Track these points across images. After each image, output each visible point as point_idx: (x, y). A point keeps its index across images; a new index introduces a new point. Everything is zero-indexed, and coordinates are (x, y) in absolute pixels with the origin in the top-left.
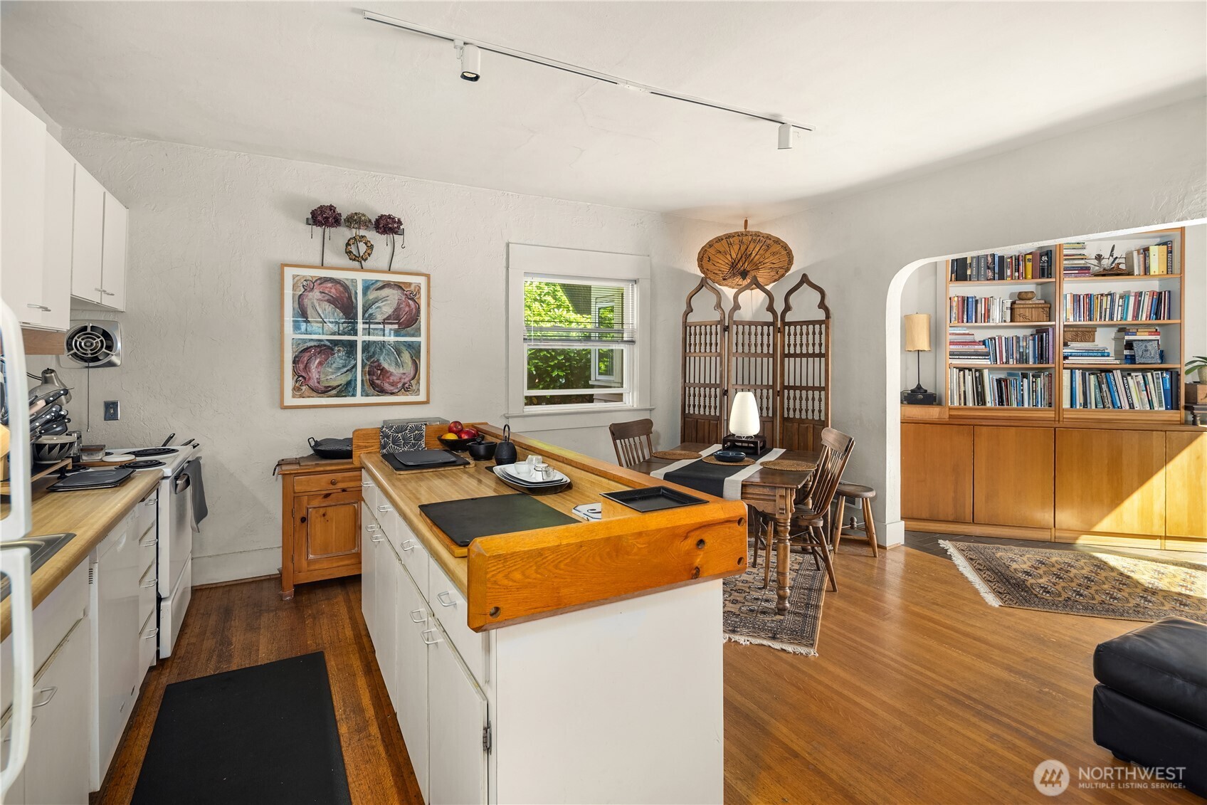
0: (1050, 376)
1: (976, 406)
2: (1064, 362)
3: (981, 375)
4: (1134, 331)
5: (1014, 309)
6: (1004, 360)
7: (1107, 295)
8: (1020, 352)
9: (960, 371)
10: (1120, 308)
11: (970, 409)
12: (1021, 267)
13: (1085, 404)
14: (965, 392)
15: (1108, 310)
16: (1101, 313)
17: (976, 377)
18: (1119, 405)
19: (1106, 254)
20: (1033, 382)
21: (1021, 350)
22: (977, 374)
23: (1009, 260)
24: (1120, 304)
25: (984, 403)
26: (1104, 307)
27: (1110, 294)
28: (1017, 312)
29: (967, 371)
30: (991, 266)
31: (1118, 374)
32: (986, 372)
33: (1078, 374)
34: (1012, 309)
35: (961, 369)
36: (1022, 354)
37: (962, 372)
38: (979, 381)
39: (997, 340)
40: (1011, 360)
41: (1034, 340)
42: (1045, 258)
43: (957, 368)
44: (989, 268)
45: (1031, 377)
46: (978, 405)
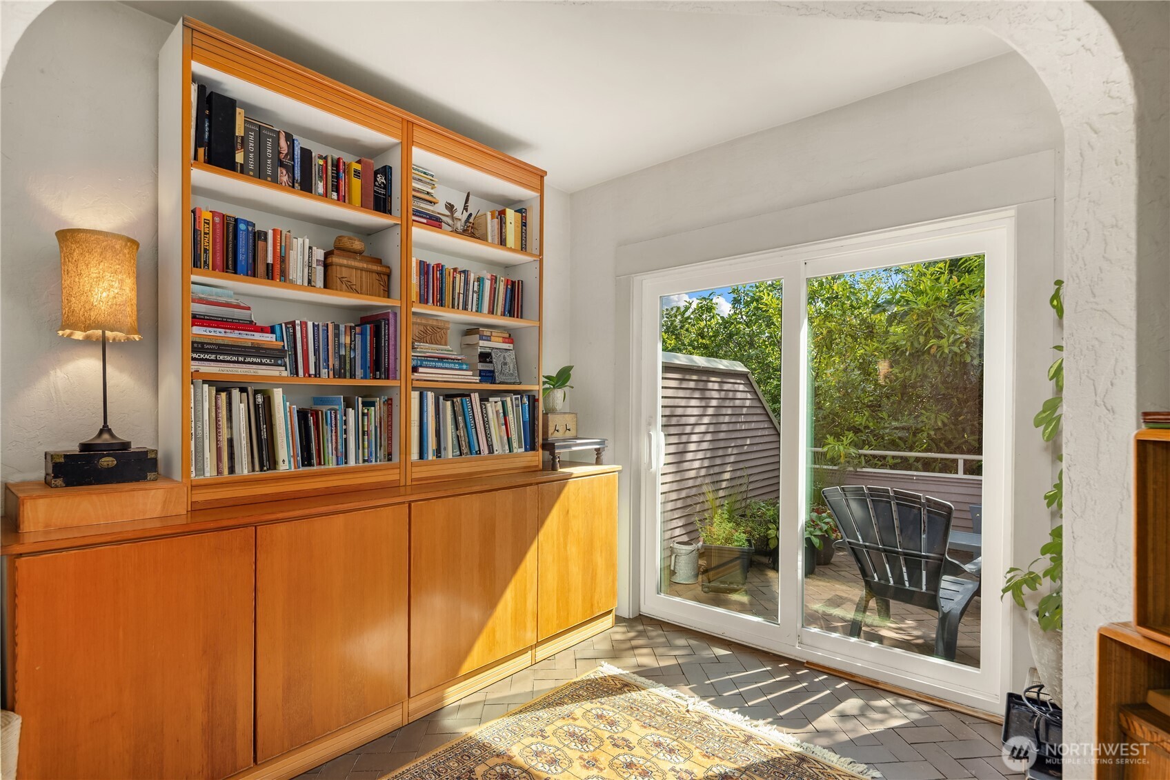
0: (389, 403)
1: (258, 474)
2: (413, 377)
3: (268, 401)
4: (489, 334)
5: (331, 264)
6: (312, 371)
7: (460, 272)
8: (340, 356)
9: (218, 391)
10: (475, 295)
11: (245, 482)
12: (342, 183)
13: (438, 452)
14: (231, 442)
15: (461, 296)
16: (453, 299)
17: (256, 406)
18: (477, 449)
19: (459, 206)
20: (363, 414)
21: (343, 353)
22: (260, 399)
23: (321, 162)
24: (476, 289)
25: (273, 464)
26: (457, 291)
27: (464, 272)
28: (337, 272)
29: (236, 393)
30: (287, 161)
31: (475, 397)
32: (278, 395)
33: (430, 396)
34: (326, 266)
35: (222, 387)
36: (342, 359)
37: (224, 395)
38: (262, 415)
39: (298, 328)
40: (324, 371)
41: (363, 334)
42: (381, 179)
43: (210, 383)
44: (282, 164)
45: (360, 406)
46: (261, 470)
